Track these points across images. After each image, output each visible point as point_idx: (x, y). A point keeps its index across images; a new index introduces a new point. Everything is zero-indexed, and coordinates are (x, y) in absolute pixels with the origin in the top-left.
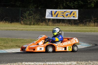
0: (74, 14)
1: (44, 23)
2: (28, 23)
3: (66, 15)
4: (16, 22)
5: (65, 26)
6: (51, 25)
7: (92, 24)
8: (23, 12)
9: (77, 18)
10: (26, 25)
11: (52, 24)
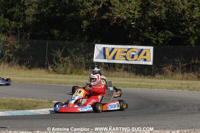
3: (131, 57)
5: (130, 77)
8: (52, 49)
9: (151, 63)
10: (57, 74)
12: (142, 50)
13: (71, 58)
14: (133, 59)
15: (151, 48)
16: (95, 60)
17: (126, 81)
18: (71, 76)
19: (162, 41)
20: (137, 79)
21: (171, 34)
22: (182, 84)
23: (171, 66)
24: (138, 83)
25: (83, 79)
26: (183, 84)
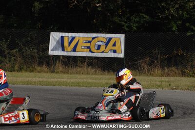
0: (116, 45)
3: (96, 48)
6: (61, 71)
7: (156, 71)
9: (122, 55)
12: (110, 39)
13: (20, 50)
14: (99, 51)
15: (122, 37)
16: (51, 53)
17: (91, 78)
18: (20, 74)
19: (136, 27)
20: (104, 76)
21: (147, 18)
22: (161, 82)
23: (148, 59)
24: (106, 81)
25: (35, 77)
26: (163, 81)
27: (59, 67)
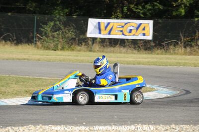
0: (145, 29)
1: (83, 46)
2: (52, 45)
3: (128, 31)
4: (27, 44)
5: (126, 53)
6: (98, 50)
7: (180, 50)
8: (41, 24)
10: (47, 49)
11: (100, 48)
12: (140, 24)
14: (130, 34)
15: (151, 22)
16: (89, 35)
27: (96, 47)
